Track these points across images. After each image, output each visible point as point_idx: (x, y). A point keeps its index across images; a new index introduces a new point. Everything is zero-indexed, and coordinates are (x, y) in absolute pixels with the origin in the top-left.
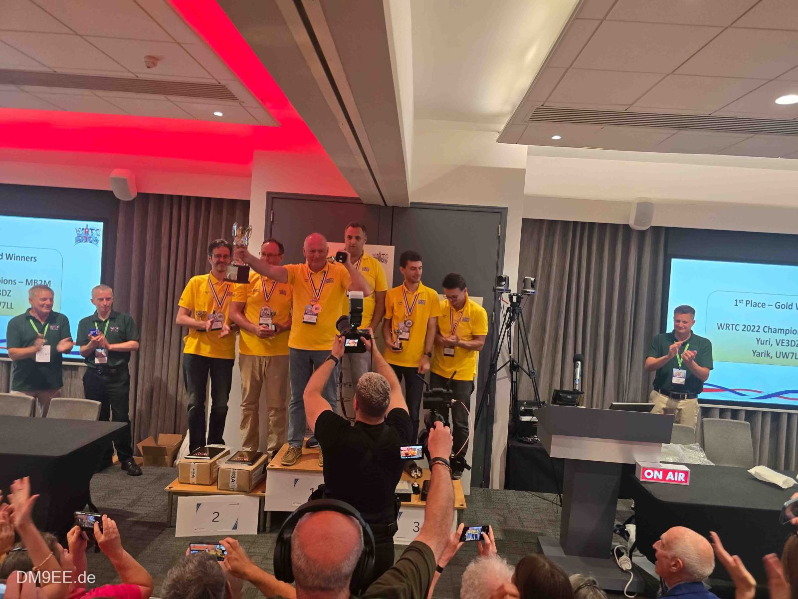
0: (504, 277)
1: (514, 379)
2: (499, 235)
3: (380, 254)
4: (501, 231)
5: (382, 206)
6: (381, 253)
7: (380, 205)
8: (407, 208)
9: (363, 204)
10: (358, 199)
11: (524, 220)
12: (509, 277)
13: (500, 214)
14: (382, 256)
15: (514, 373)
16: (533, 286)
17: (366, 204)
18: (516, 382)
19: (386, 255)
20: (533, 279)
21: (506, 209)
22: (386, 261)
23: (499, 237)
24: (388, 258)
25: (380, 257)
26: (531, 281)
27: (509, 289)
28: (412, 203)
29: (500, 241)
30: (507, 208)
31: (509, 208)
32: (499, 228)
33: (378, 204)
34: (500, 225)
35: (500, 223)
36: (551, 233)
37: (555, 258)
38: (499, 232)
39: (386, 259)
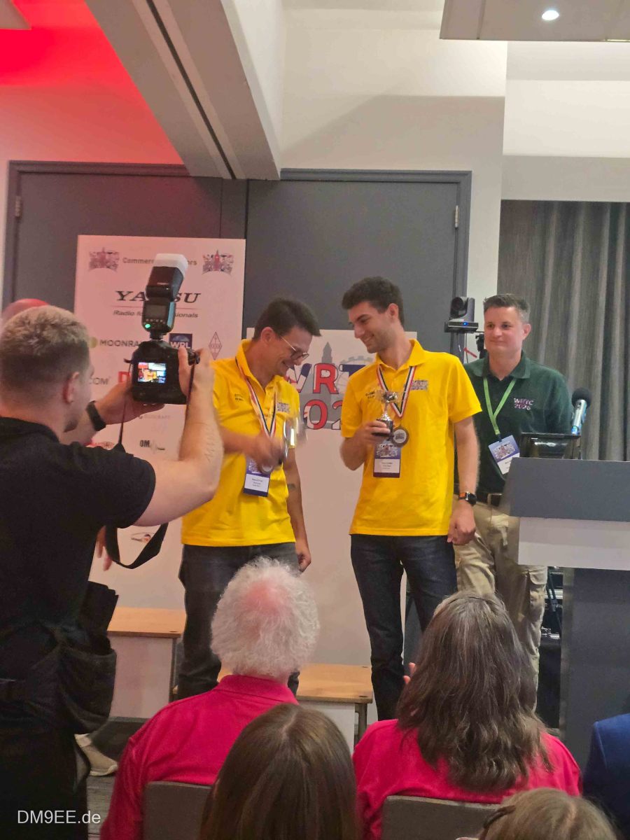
0: (464, 299)
2: (456, 225)
3: (217, 255)
4: (459, 215)
5: (228, 180)
6: (220, 254)
7: (222, 179)
8: (275, 182)
9: (190, 177)
10: (183, 168)
11: (505, 204)
12: (473, 300)
13: (457, 183)
14: (221, 259)
17: (196, 178)
19: (230, 256)
21: (467, 175)
22: (230, 269)
23: (456, 229)
24: (232, 262)
25: (217, 260)
27: (475, 321)
28: (284, 171)
29: (459, 236)
30: (470, 172)
31: (473, 172)
32: (457, 212)
33: (219, 176)
34: (457, 207)
35: (458, 203)
36: (567, 233)
37: (577, 280)
38: (456, 221)
39: (228, 265)
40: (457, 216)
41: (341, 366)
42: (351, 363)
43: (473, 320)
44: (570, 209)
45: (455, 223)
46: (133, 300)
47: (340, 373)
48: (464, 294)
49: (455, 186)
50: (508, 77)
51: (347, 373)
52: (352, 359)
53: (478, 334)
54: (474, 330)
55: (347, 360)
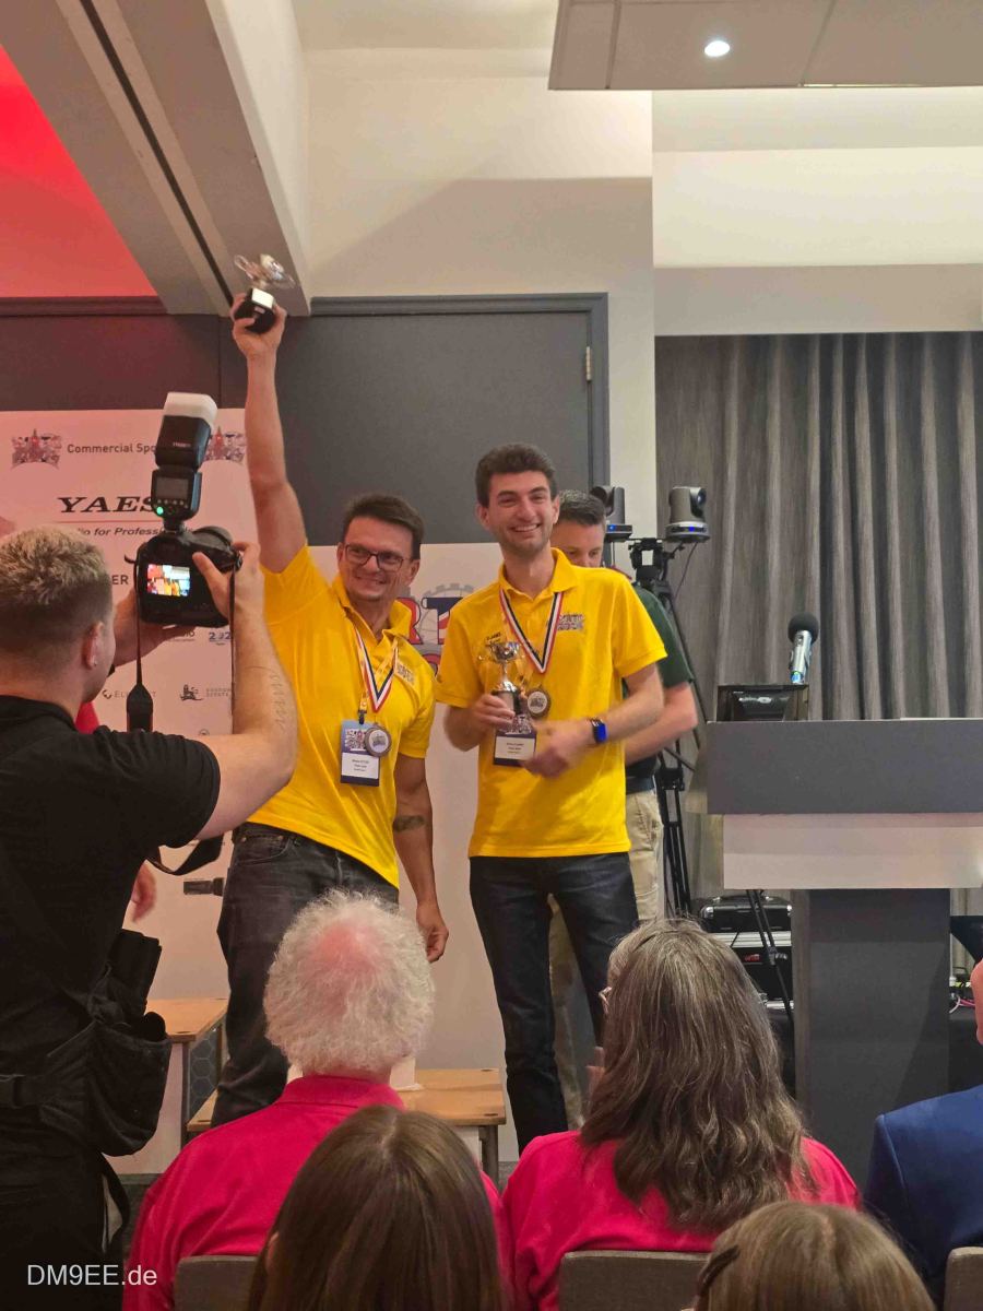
0: (607, 489)
1: (673, 818)
2: (589, 377)
4: (592, 366)
6: (223, 433)
7: (218, 316)
8: (301, 319)
9: (167, 315)
10: (155, 301)
11: (661, 342)
12: (622, 491)
13: (586, 312)
14: (226, 442)
15: (670, 794)
16: (697, 512)
17: (178, 316)
18: (679, 823)
19: (240, 436)
20: (695, 491)
21: (601, 298)
22: (240, 455)
23: (589, 382)
24: (243, 445)
25: (219, 443)
26: (693, 500)
27: (627, 523)
28: (316, 302)
29: (594, 392)
30: (606, 294)
31: (610, 295)
32: (588, 358)
33: (213, 313)
34: (588, 349)
35: (589, 343)
36: (755, 385)
37: (774, 457)
38: (588, 370)
39: (238, 449)
40: (588, 363)
41: (425, 602)
42: (441, 595)
43: (623, 521)
44: (758, 346)
45: (585, 374)
46: (87, 510)
47: (424, 611)
48: (607, 481)
49: (583, 317)
50: (655, 149)
51: (434, 612)
52: (441, 589)
53: (632, 543)
54: (626, 537)
55: (433, 591)
